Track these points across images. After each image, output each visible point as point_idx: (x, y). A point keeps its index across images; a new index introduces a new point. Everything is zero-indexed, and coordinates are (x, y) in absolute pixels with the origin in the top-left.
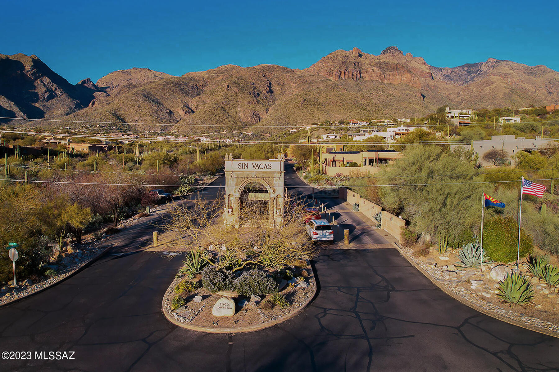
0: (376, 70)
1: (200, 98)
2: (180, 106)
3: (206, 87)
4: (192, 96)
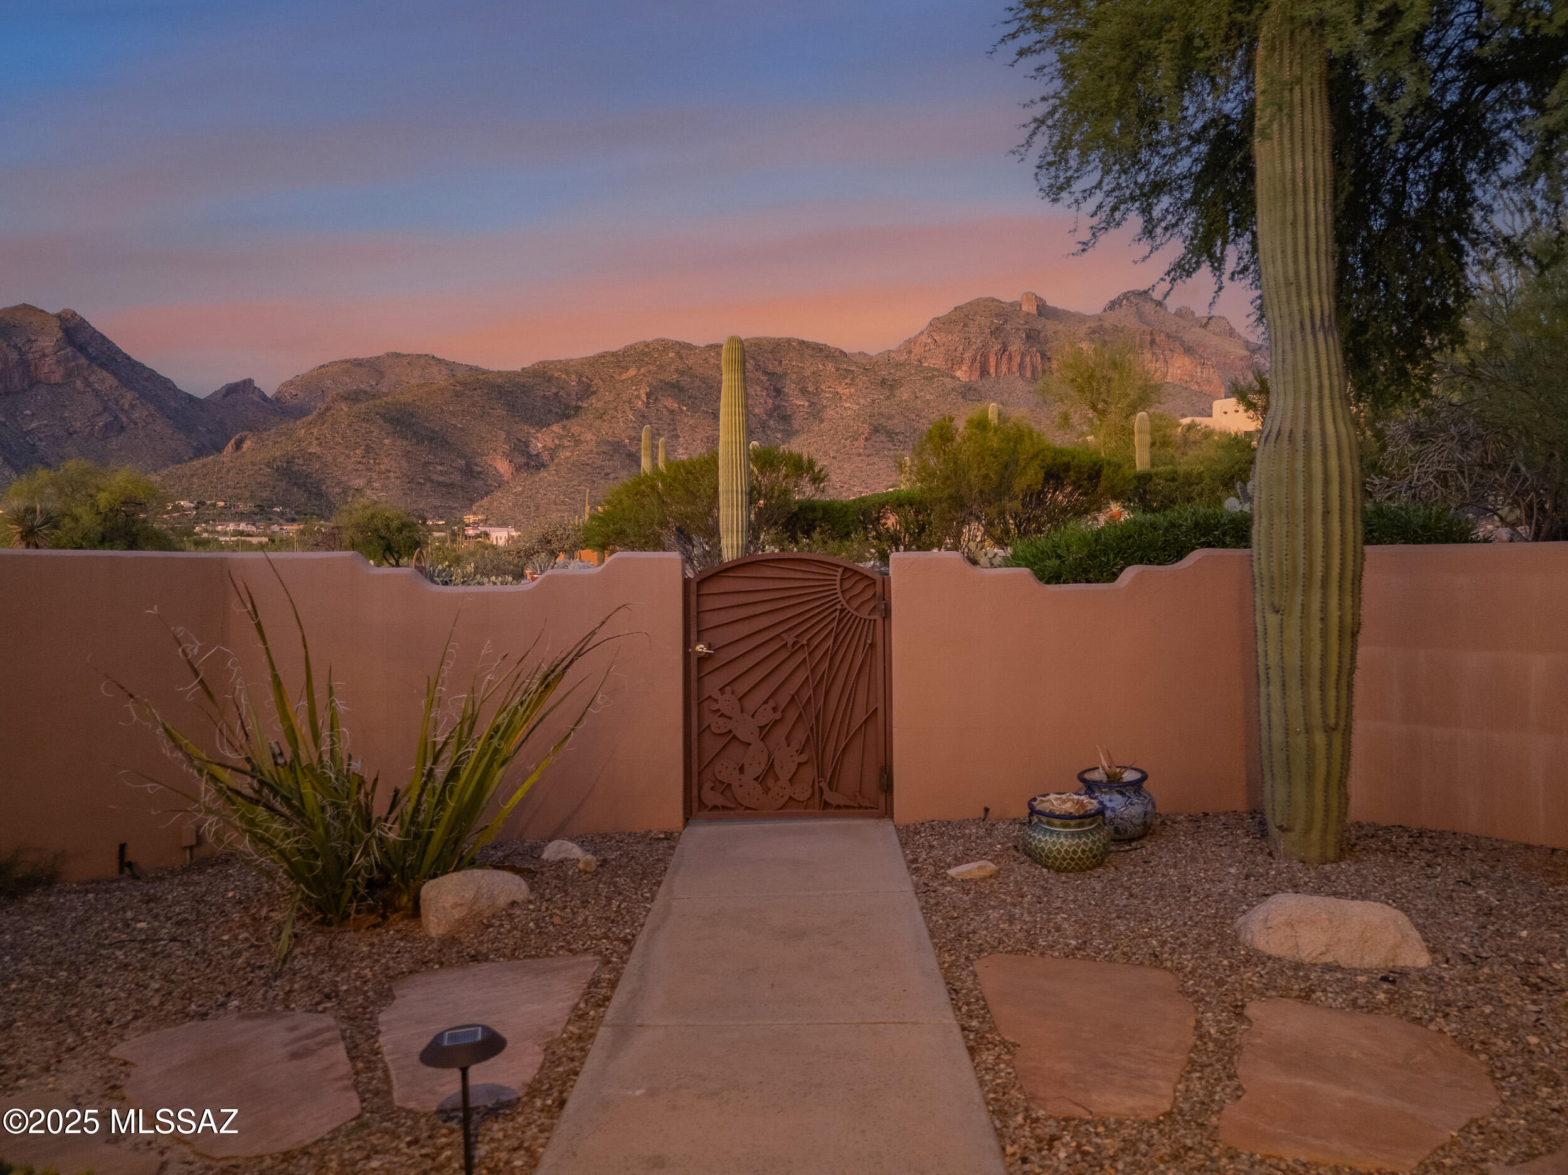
1: (564, 428)
2: (500, 451)
3: (588, 398)
4: (543, 424)
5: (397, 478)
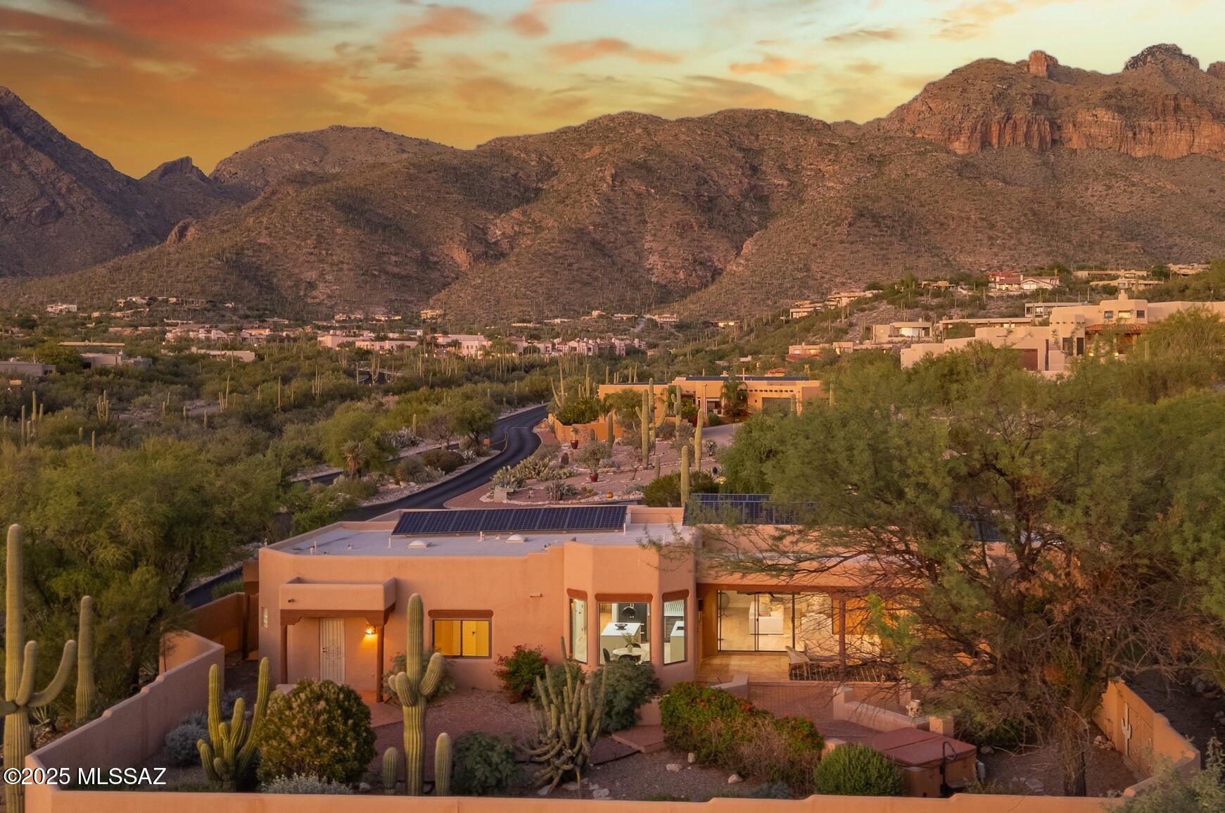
0: (1105, 116)
1: (524, 213)
2: (457, 239)
3: (549, 179)
4: (501, 209)
5: (350, 270)
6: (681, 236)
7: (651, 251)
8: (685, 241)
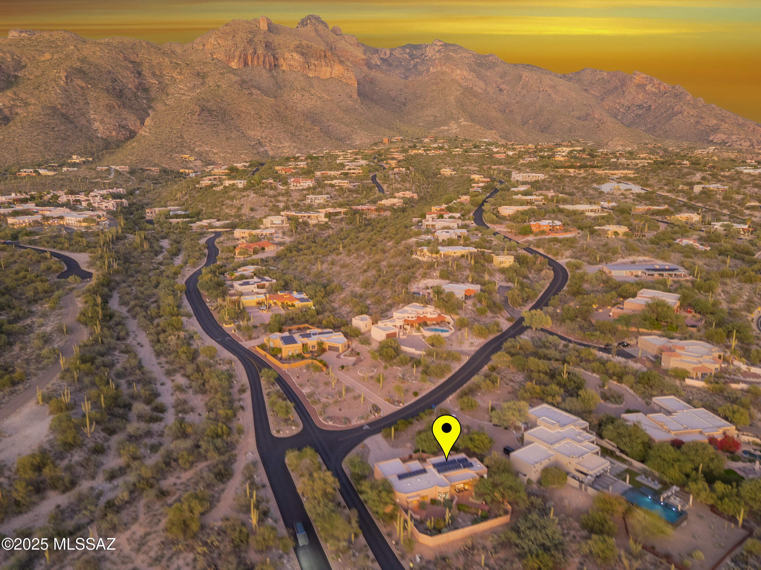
0: (297, 56)
1: (13, 93)
3: (21, 70)
6: (109, 112)
7: (95, 120)
8: (113, 115)
